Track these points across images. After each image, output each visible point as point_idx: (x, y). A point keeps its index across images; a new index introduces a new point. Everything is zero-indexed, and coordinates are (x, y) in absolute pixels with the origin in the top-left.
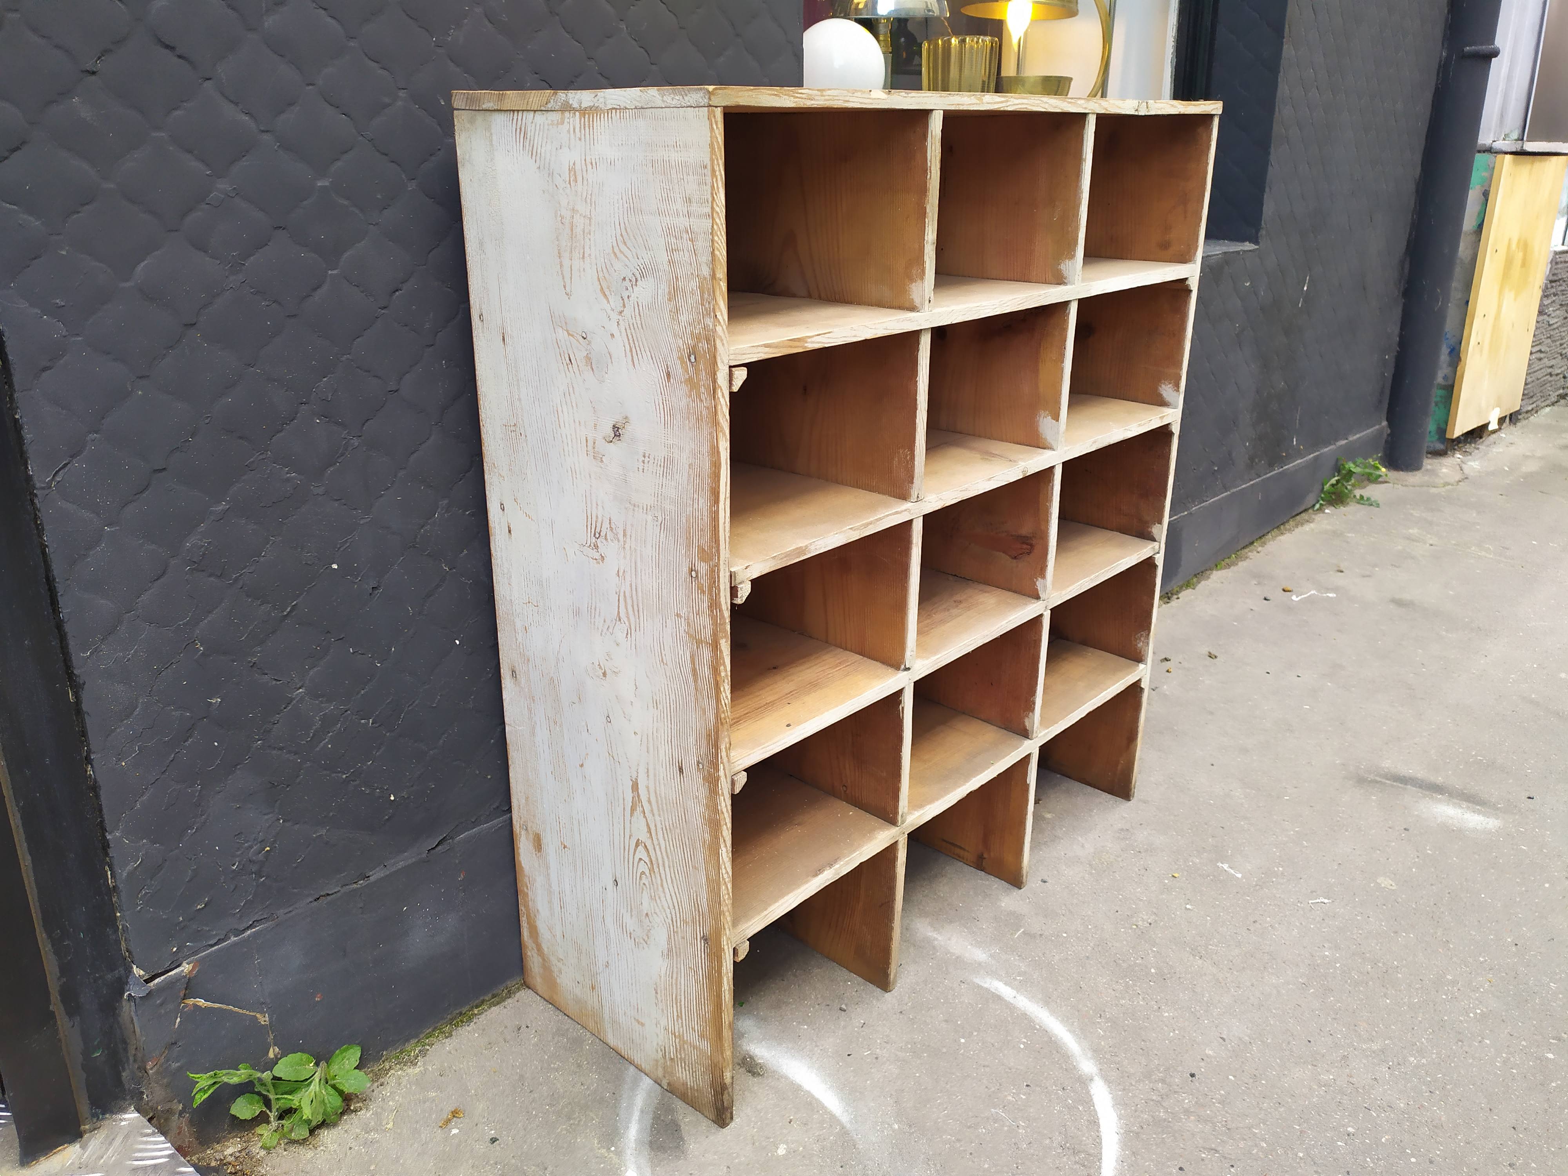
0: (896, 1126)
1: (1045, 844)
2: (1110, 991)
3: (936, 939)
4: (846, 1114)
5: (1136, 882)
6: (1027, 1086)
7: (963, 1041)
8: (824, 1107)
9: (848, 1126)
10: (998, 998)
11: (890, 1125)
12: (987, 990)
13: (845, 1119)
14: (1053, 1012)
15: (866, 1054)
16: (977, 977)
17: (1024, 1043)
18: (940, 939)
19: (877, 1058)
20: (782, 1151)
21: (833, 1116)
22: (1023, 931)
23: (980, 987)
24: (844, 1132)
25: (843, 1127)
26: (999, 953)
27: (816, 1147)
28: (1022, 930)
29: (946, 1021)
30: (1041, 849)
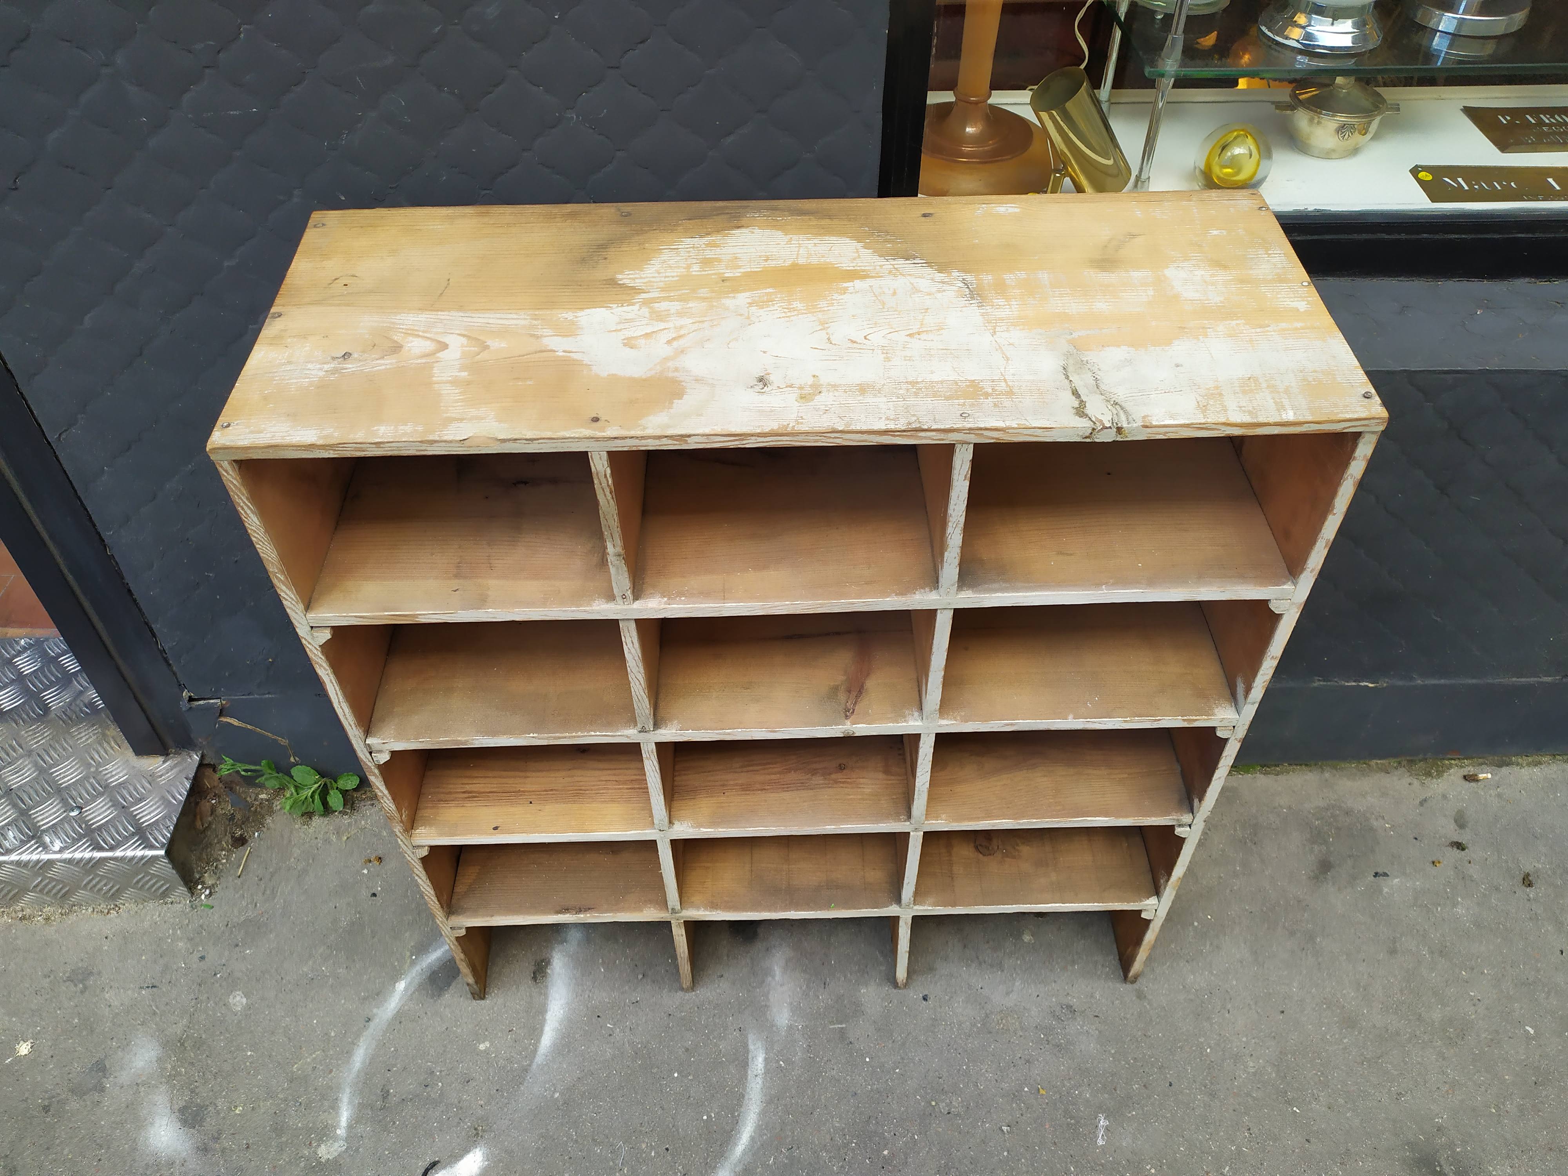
0: (557, 1095)
1: (980, 964)
2: (828, 1137)
3: (773, 977)
4: (544, 1057)
5: (1000, 1066)
6: (667, 1149)
7: (676, 1075)
8: (538, 1041)
9: (534, 1066)
10: (744, 1064)
11: (555, 1091)
12: (747, 1051)
13: (539, 1059)
14: (763, 1113)
15: (608, 1025)
16: (755, 1034)
17: (709, 1117)
18: (777, 978)
19: (610, 1035)
20: (482, 1047)
21: (535, 1051)
22: (843, 1028)
23: (745, 1046)
24: (526, 1070)
25: (530, 1065)
26: (798, 1030)
27: (502, 1062)
28: (844, 1026)
29: (687, 1050)
30: (968, 966)
